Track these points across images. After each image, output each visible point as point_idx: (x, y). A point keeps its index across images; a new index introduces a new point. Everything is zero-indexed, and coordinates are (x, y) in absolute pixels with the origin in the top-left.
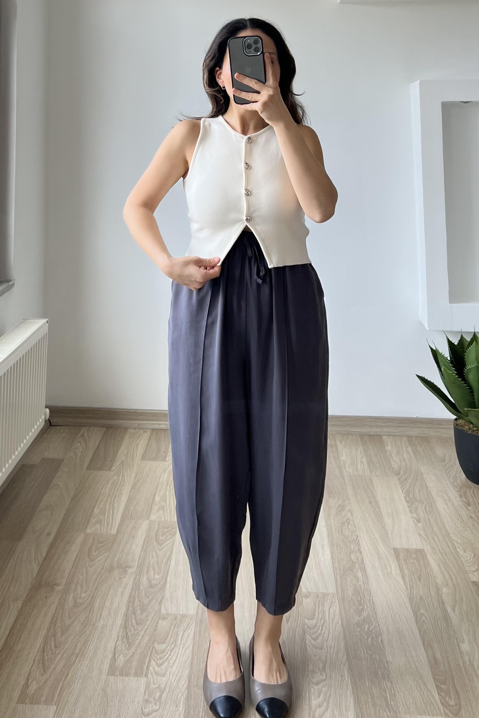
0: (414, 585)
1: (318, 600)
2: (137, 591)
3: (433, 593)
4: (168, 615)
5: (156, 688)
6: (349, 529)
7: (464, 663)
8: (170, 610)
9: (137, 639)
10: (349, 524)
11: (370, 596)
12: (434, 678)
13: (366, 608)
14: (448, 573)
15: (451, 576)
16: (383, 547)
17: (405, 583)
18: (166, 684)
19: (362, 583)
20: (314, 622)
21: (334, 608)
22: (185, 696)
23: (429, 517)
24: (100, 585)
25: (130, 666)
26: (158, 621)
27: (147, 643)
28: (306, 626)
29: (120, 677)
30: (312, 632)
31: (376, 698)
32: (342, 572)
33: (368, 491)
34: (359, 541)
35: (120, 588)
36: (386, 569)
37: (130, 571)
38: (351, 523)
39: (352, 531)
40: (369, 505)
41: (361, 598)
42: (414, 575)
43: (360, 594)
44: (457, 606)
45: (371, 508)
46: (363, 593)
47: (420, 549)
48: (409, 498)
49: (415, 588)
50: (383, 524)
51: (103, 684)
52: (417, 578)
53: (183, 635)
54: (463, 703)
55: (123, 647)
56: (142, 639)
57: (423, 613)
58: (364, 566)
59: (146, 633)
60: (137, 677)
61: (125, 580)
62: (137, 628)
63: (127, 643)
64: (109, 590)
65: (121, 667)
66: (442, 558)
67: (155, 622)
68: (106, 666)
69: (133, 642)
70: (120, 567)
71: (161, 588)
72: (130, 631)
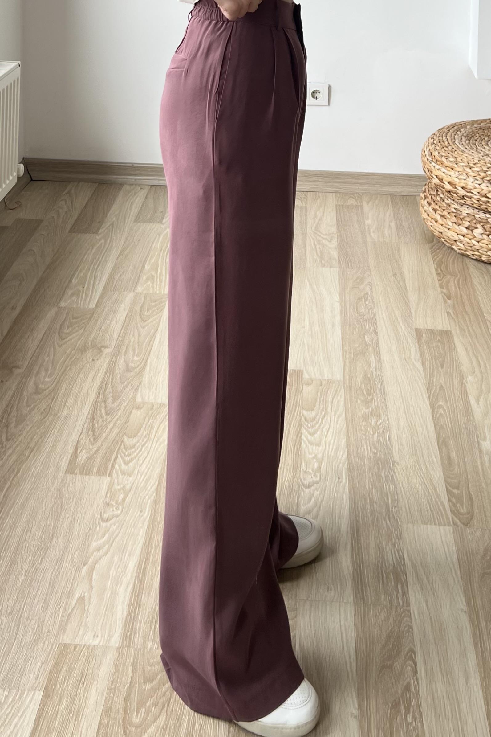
0: (435, 373)
1: (321, 388)
2: (111, 375)
3: (456, 383)
4: (144, 405)
5: (119, 490)
6: (366, 305)
7: (482, 464)
8: (147, 398)
9: (105, 432)
10: (366, 300)
11: (381, 385)
12: (445, 481)
13: (375, 398)
14: (477, 358)
15: (479, 362)
16: (403, 327)
17: (424, 369)
18: (133, 485)
19: (374, 369)
20: (313, 413)
21: (339, 398)
22: (152, 498)
23: (462, 292)
24: (69, 368)
25: (93, 463)
26: (131, 411)
27: (116, 437)
28: (303, 419)
29: (80, 476)
30: (309, 425)
31: (376, 503)
32: (352, 356)
33: (394, 261)
34: (376, 319)
35: (91, 371)
36: (405, 354)
37: (106, 351)
38: (369, 298)
39: (369, 307)
40: (393, 277)
41: (371, 387)
42: (436, 360)
43: (370, 381)
44: (482, 397)
45: (394, 282)
46: (374, 382)
47: (446, 331)
48: (441, 270)
49: (436, 376)
50: (406, 300)
51: (59, 484)
52: (439, 364)
53: (158, 428)
54: (476, 511)
55: (87, 441)
56: (110, 432)
57: (441, 405)
58: (379, 349)
59: (116, 426)
60: (99, 477)
61: (99, 362)
62: (106, 419)
63: (93, 436)
64: (79, 374)
65: (83, 464)
66: (471, 341)
67: (128, 411)
68: (64, 464)
69: (99, 435)
70: (94, 346)
71: (139, 373)
72: (98, 423)
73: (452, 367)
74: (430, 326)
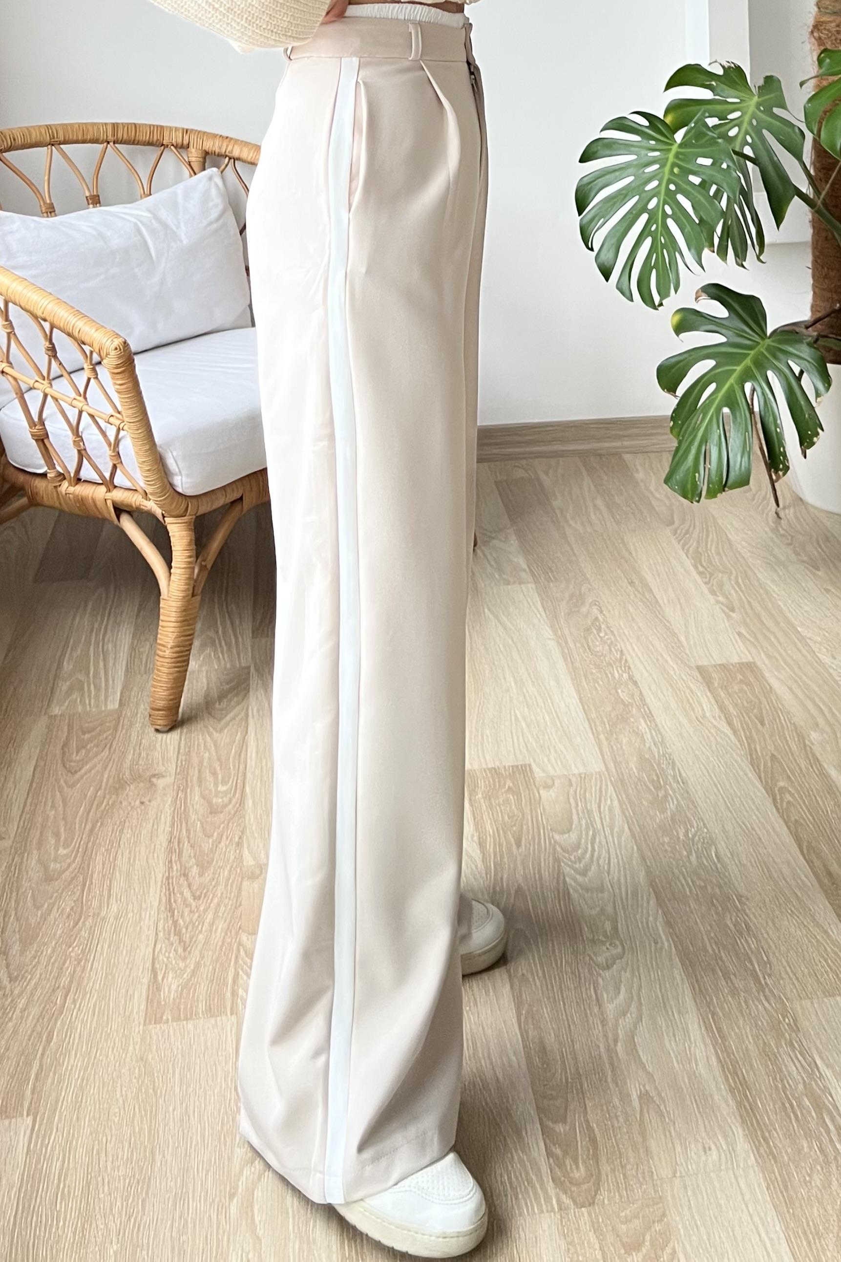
0: (755, 735)
2: (184, 825)
3: (794, 747)
6: (601, 638)
9: (201, 932)
10: (599, 630)
11: (674, 769)
13: (671, 793)
14: (813, 701)
15: (819, 706)
16: (675, 666)
19: (652, 744)
20: (573, 836)
21: (609, 803)
23: (749, 599)
24: (99, 824)
25: (193, 996)
27: (225, 937)
28: (559, 849)
29: (175, 1024)
30: (573, 859)
32: (607, 727)
33: (622, 561)
34: (626, 661)
35: (144, 824)
36: (693, 710)
37: (161, 783)
38: (603, 626)
39: (608, 642)
40: (630, 588)
41: (657, 775)
42: (748, 715)
43: (653, 767)
45: (635, 594)
46: (660, 765)
47: (746, 663)
48: (702, 566)
49: (757, 740)
50: (665, 622)
51: (137, 1047)
52: (755, 720)
55: (171, 955)
56: (211, 930)
57: (784, 788)
58: (649, 709)
59: (218, 916)
60: (213, 1021)
61: (154, 803)
62: (197, 907)
63: (180, 942)
64: (121, 832)
65: (174, 1000)
67: (234, 886)
68: (138, 1004)
69: (191, 939)
70: (137, 778)
71: (235, 813)
72: (182, 917)
73: (777, 721)
74: (718, 659)
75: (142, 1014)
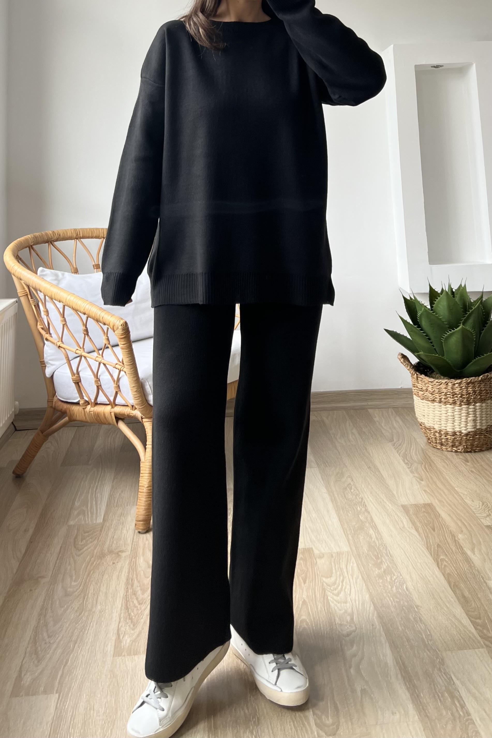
0: (430, 536)
1: (333, 559)
2: (135, 572)
3: (450, 541)
6: (352, 492)
9: (142, 618)
10: (351, 489)
11: (386, 550)
12: (467, 614)
13: (384, 561)
14: (461, 521)
15: (464, 524)
16: (390, 506)
17: (419, 535)
19: (376, 539)
20: (333, 579)
23: (431, 475)
24: (92, 572)
25: (138, 645)
28: (325, 584)
29: (128, 657)
30: (332, 589)
32: (353, 532)
34: (364, 503)
35: (115, 572)
36: (398, 525)
37: (123, 555)
38: (353, 487)
39: (355, 494)
40: (368, 470)
41: (377, 553)
42: (427, 527)
43: (375, 548)
44: (476, 550)
45: (370, 473)
46: (379, 548)
47: (428, 504)
48: (407, 460)
49: (431, 538)
50: (386, 485)
52: (431, 529)
55: (127, 628)
58: (375, 524)
61: (120, 563)
62: (141, 608)
63: (131, 622)
64: (103, 576)
65: (128, 646)
66: (451, 509)
68: (110, 648)
69: (137, 621)
70: (111, 552)
72: (133, 612)
73: (442, 529)
74: (413, 502)
75: (112, 653)
